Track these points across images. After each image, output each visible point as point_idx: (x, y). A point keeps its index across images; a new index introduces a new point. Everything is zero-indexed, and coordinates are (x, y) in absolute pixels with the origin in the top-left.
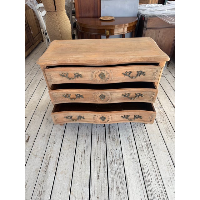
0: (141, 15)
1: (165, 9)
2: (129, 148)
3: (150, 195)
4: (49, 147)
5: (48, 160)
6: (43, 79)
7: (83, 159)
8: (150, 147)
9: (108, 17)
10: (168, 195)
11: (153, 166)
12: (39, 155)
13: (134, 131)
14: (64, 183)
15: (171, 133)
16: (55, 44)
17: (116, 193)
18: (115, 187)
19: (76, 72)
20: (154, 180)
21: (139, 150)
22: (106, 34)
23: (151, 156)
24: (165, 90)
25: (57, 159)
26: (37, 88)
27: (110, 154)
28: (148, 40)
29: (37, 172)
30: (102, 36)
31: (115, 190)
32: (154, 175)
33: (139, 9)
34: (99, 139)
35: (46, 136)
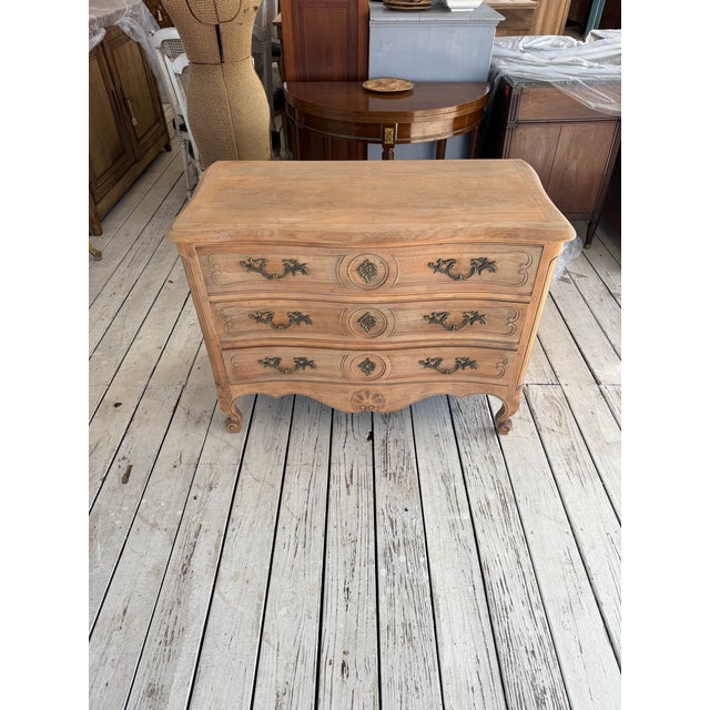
0: (502, 78)
1: (579, 59)
2: (445, 506)
3: (503, 649)
4: (195, 498)
5: (192, 540)
6: (171, 282)
7: (301, 539)
8: (512, 507)
9: (392, 79)
10: (559, 650)
11: (519, 562)
12: (163, 523)
13: (463, 456)
14: (241, 609)
15: (582, 464)
16: (219, 174)
17: (400, 640)
18: (398, 622)
19: (289, 257)
20: (518, 606)
21: (479, 514)
22: (384, 140)
23: (515, 534)
24: (571, 328)
25: (220, 536)
26: (153, 310)
27: (387, 523)
28: (515, 170)
29: (157, 575)
30: (369, 145)
31: (400, 631)
32: (519, 589)
33: (494, 56)
34: (351, 477)
35: (183, 466)
